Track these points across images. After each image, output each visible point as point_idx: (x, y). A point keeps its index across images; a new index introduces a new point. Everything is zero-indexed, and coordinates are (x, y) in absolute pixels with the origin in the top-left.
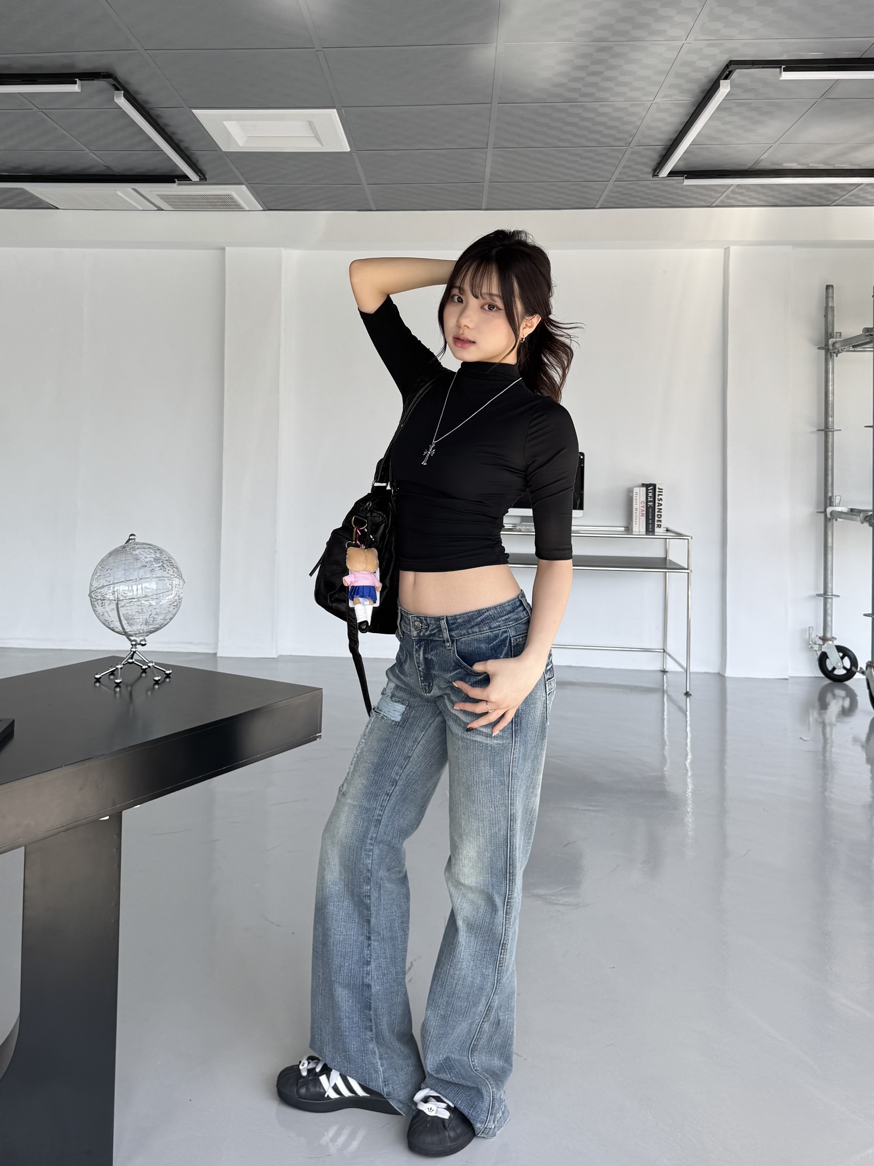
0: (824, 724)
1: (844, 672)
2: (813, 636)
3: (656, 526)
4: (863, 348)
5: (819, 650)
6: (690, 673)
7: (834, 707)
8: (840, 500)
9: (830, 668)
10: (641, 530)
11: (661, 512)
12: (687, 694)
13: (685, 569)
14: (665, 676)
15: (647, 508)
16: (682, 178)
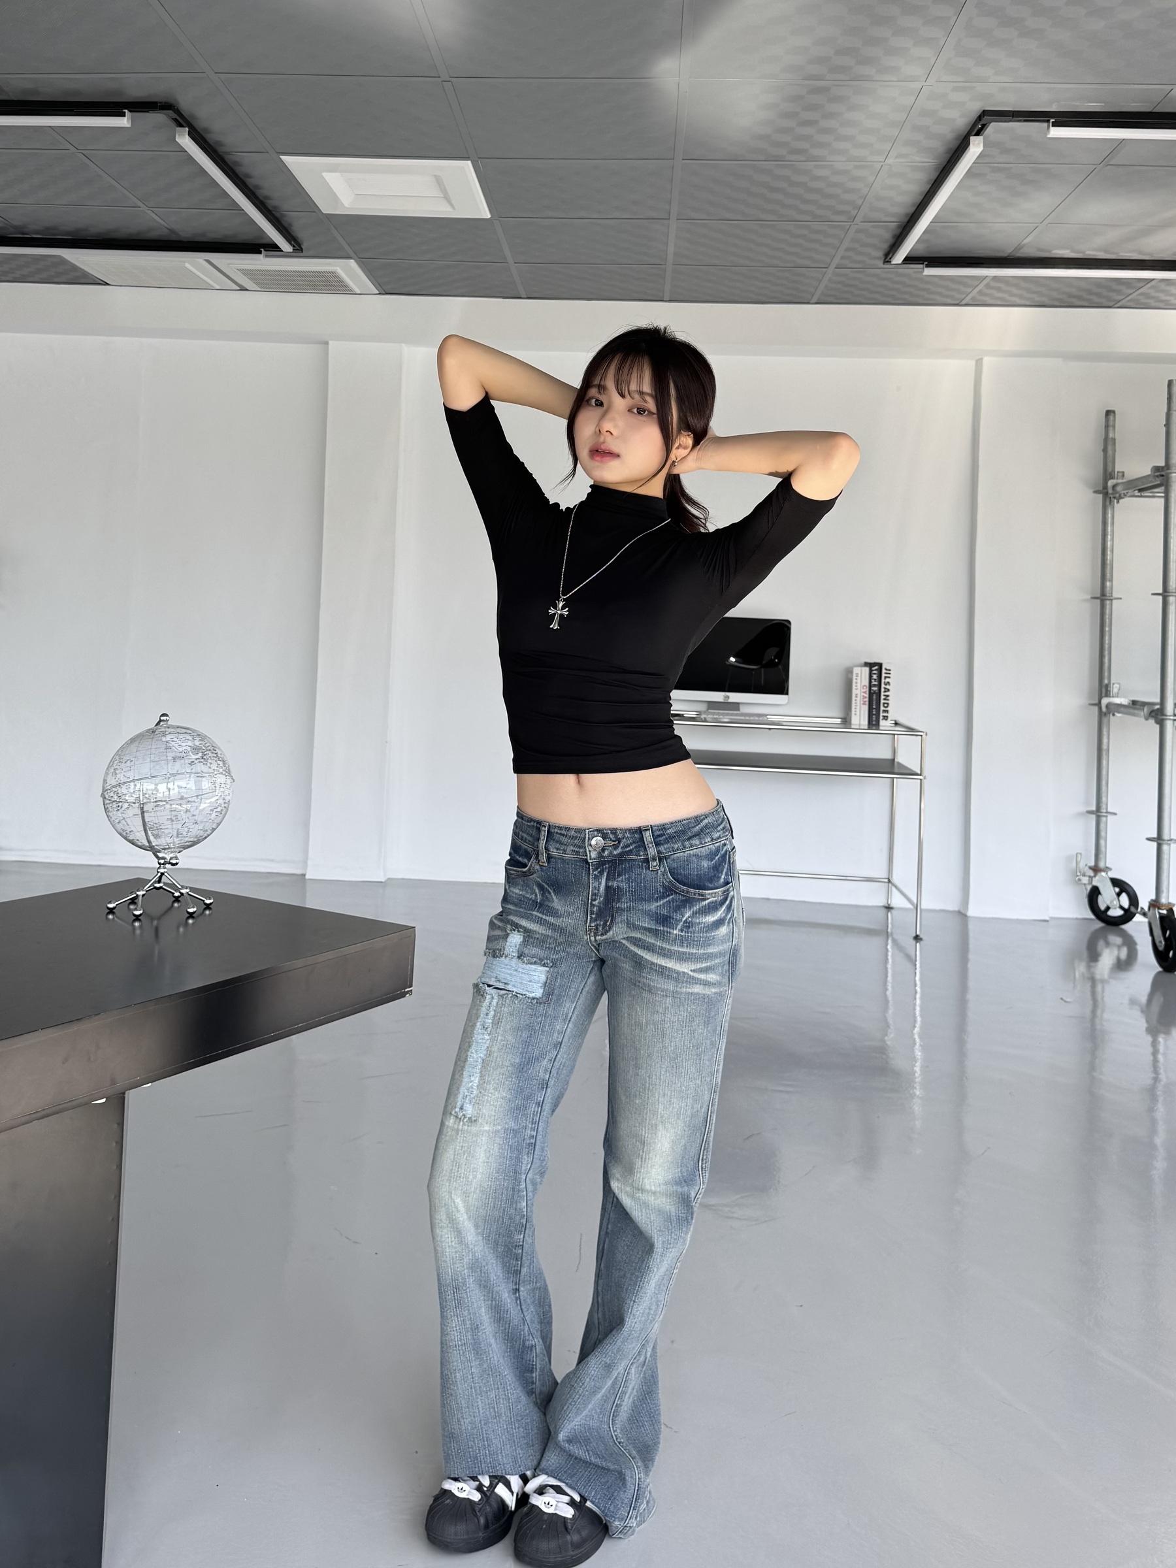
0: (1093, 980)
1: (1121, 912)
2: (1082, 865)
3: (881, 718)
4: (1151, 493)
5: (1089, 884)
6: (921, 909)
7: (1108, 958)
8: (1119, 689)
9: (1102, 907)
10: (862, 723)
11: (888, 700)
12: (917, 938)
13: (917, 775)
14: (889, 914)
15: (871, 694)
16: (921, 266)
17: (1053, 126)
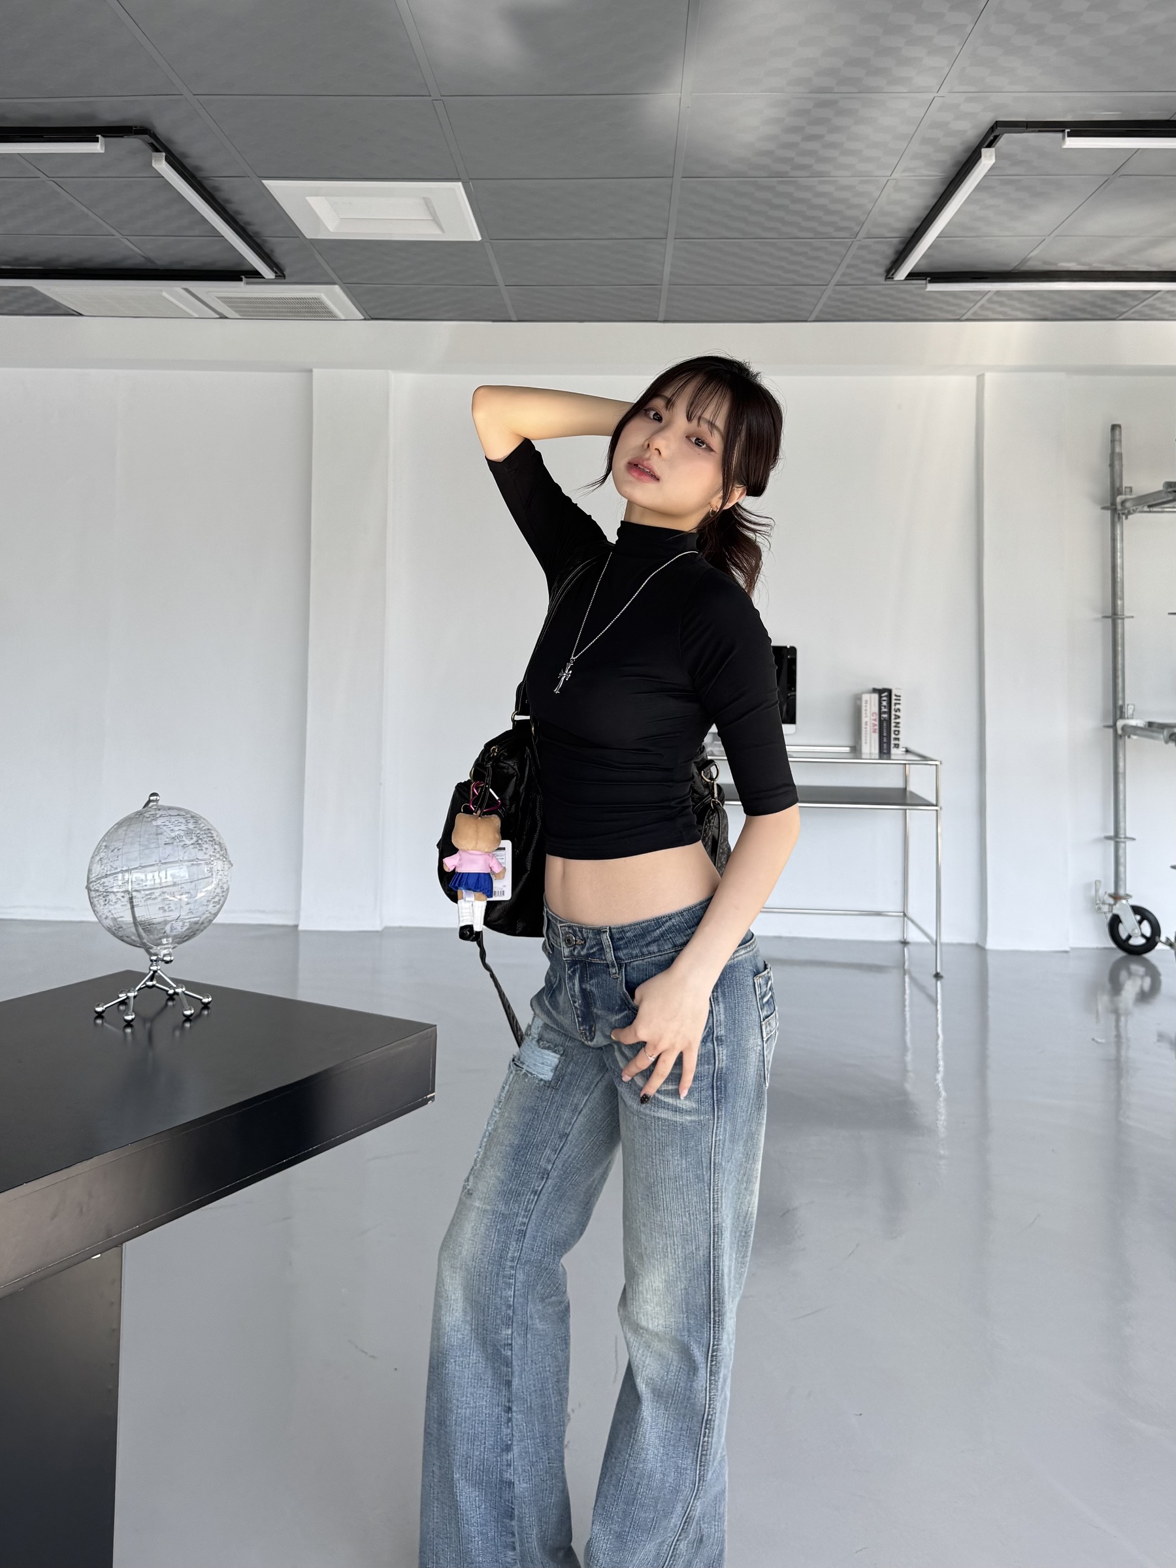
0: (1116, 1012)
1: (1142, 941)
2: (1101, 893)
3: (892, 746)
5: (1109, 912)
6: (940, 943)
7: (1131, 988)
8: (1134, 710)
9: (1124, 936)
10: (873, 751)
11: (899, 727)
13: (933, 805)
14: (906, 949)
15: (881, 721)
16: (924, 282)
17: (1068, 136)
